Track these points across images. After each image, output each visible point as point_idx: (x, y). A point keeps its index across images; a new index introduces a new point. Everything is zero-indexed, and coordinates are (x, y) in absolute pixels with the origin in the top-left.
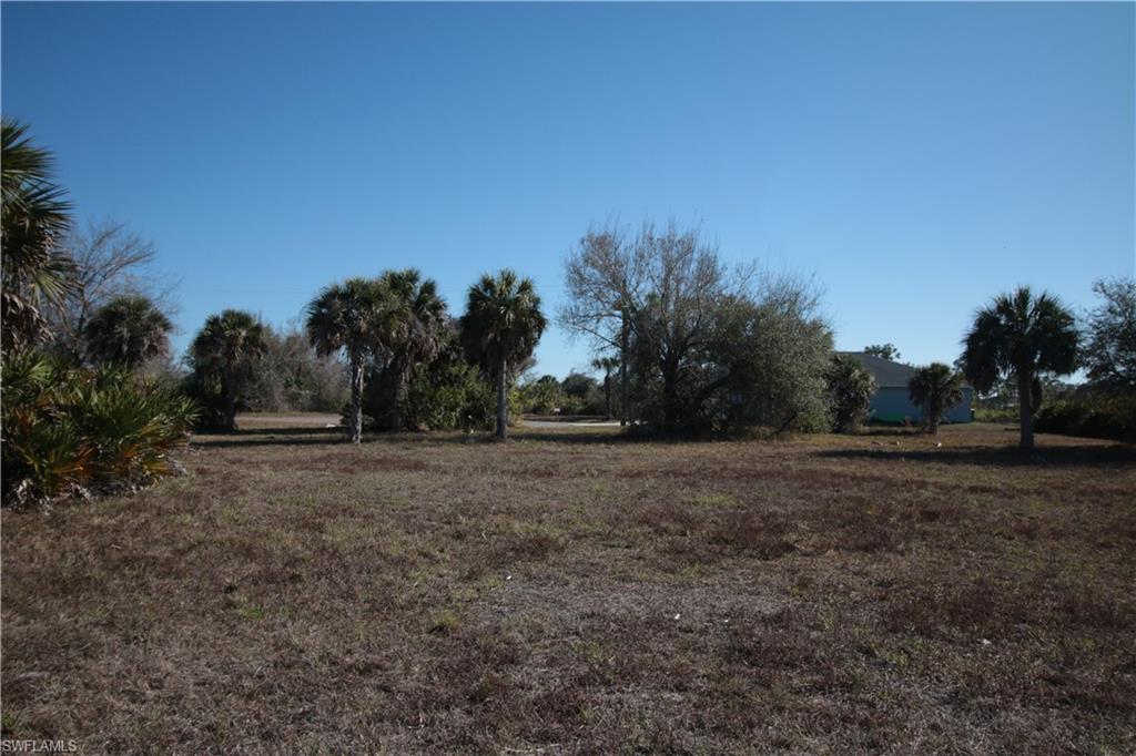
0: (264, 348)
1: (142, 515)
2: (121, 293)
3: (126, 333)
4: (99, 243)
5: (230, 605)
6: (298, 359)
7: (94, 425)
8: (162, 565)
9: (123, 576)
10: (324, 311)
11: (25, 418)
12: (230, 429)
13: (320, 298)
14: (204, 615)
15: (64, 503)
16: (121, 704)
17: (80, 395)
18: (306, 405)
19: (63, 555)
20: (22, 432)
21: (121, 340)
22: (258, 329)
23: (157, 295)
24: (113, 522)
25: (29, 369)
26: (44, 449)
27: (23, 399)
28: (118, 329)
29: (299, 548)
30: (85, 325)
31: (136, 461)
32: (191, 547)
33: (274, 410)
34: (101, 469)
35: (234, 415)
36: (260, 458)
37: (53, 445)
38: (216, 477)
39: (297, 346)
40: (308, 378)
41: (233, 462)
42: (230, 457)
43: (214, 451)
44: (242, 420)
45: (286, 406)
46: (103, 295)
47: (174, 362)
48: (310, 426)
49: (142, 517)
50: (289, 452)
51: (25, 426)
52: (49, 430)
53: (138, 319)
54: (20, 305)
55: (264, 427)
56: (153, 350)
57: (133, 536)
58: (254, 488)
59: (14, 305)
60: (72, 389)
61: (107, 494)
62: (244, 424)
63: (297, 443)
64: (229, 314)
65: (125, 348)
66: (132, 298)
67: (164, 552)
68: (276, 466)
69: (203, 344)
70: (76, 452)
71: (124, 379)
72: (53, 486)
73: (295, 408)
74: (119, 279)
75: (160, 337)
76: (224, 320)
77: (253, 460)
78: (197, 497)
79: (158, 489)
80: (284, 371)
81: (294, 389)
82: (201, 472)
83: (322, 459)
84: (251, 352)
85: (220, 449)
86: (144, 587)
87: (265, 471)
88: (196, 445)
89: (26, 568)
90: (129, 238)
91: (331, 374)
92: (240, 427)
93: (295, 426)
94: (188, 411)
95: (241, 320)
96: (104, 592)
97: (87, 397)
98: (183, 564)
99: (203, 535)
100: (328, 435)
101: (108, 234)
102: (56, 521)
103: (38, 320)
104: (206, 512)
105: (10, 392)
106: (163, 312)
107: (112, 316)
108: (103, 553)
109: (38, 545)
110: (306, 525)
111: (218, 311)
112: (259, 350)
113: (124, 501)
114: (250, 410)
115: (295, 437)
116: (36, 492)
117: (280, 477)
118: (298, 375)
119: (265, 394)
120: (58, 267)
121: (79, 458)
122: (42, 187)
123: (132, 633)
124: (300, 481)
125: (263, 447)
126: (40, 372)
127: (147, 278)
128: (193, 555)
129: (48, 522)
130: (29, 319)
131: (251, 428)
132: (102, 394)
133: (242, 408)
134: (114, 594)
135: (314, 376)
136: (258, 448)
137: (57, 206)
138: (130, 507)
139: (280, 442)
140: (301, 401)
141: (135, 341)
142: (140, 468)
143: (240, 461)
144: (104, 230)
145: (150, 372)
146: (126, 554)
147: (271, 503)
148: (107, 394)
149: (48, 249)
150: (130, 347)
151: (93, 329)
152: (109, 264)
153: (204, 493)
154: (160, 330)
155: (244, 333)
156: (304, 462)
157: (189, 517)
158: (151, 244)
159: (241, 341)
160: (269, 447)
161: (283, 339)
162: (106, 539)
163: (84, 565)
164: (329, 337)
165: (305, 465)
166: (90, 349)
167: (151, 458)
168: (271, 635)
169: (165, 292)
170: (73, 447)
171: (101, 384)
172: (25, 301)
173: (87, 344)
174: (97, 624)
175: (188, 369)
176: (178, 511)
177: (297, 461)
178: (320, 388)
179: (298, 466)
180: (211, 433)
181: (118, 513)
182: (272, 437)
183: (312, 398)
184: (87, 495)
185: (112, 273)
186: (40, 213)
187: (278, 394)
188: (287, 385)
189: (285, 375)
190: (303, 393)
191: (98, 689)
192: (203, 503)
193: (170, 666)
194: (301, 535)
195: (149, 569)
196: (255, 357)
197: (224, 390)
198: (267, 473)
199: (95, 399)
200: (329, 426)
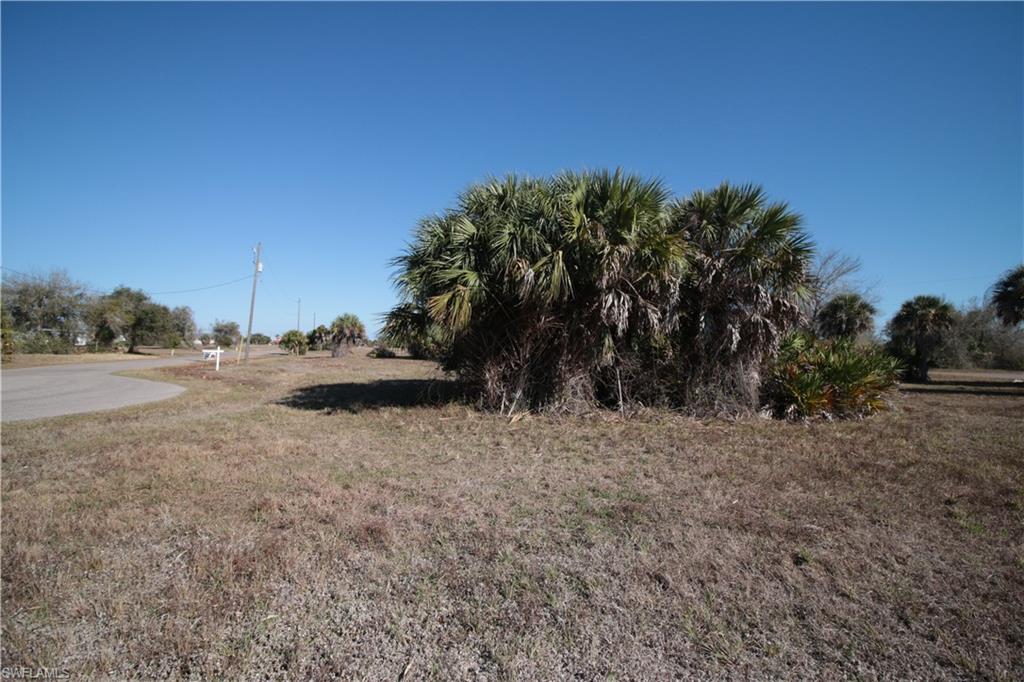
0: (951, 321)
1: (868, 435)
2: (840, 293)
3: (844, 317)
4: (825, 263)
5: (950, 514)
6: (980, 328)
7: (831, 374)
8: (890, 473)
9: (862, 475)
10: (1010, 289)
11: (792, 369)
12: (924, 380)
13: (1005, 279)
14: (929, 517)
15: (816, 421)
16: (876, 566)
17: (823, 355)
18: (990, 363)
19: (821, 453)
20: (791, 377)
21: (841, 322)
22: (945, 308)
23: (864, 291)
24: (849, 437)
25: (792, 342)
26: (803, 388)
27: (790, 358)
28: (839, 315)
29: (1009, 480)
30: (818, 313)
31: (862, 398)
32: (910, 464)
33: (959, 367)
34: (837, 402)
35: (927, 370)
36: (955, 403)
37: (809, 385)
38: (920, 415)
39: (979, 318)
40: (990, 343)
41: (932, 404)
42: (928, 401)
43: (914, 395)
44: (933, 374)
45: (970, 364)
46: (828, 295)
47: (875, 334)
48: (998, 381)
49: (868, 437)
50: (981, 400)
51: (792, 374)
52: (806, 376)
53: (852, 307)
54: (788, 305)
55: (952, 380)
56: (863, 327)
57: (865, 448)
58: (955, 426)
59: (785, 305)
60: (818, 352)
61: (842, 418)
62: (935, 376)
63: (988, 393)
64: (919, 299)
65: (844, 326)
66: (847, 294)
67: (890, 465)
68: (971, 410)
69: (899, 321)
70: (822, 390)
71: (849, 345)
72: (810, 410)
73: (978, 366)
74: (838, 284)
75: (867, 318)
76: (916, 303)
77: (949, 404)
78: (909, 428)
79: (877, 418)
80: (967, 338)
81: (977, 351)
82: (907, 410)
83: (1015, 408)
84: (939, 325)
85: (919, 395)
86: (880, 487)
87: (962, 414)
88: (903, 391)
89: (800, 458)
90: (844, 258)
91: (1013, 339)
92: (933, 379)
93: (981, 380)
94: (896, 367)
95: (931, 302)
96: (851, 483)
97: (827, 357)
98: (906, 476)
99: (918, 456)
100: (1016, 389)
101: (830, 258)
102: (812, 431)
103: (799, 313)
104: (917, 440)
105: (782, 354)
106: (868, 302)
107: (834, 307)
108: (846, 457)
109: (804, 445)
110: (1013, 462)
111: (911, 297)
112: (947, 323)
113: (854, 425)
114: (938, 367)
115: (984, 388)
116: (799, 413)
117: (977, 420)
118: (981, 340)
119: (951, 355)
120: (808, 281)
121: (824, 394)
122: (797, 236)
123: (875, 517)
124: (998, 425)
125: (955, 395)
126: (798, 343)
127: (856, 281)
128: (912, 470)
129: (809, 432)
130: (794, 313)
131: (942, 380)
132: (836, 356)
133: (933, 365)
134: (858, 487)
135: (997, 341)
136: (951, 395)
137: (807, 245)
138: (860, 428)
139: (970, 392)
140: (984, 360)
141: (850, 321)
142: (864, 403)
143: (938, 404)
144: (827, 256)
145: (862, 341)
146: (862, 460)
147: (973, 439)
148: (839, 356)
149: (804, 272)
150: (847, 326)
151: (823, 316)
152: (832, 275)
153: (914, 425)
154: (868, 313)
155: (933, 312)
156: (997, 410)
157: (904, 442)
158: (858, 260)
159: (931, 317)
160: (961, 395)
161: (965, 313)
162: (847, 448)
163: (835, 462)
164: (1016, 309)
165: (998, 412)
166: (822, 328)
167: (872, 397)
168: (996, 549)
169: (869, 289)
170: (821, 388)
171: (834, 349)
172: (790, 302)
173: (819, 326)
174: (849, 504)
175: (887, 339)
176: (895, 436)
177: (990, 408)
178: (1003, 350)
179: (992, 412)
180: (909, 382)
181: (852, 432)
182: (962, 388)
183: (995, 358)
184: (830, 417)
185: (833, 280)
186: (798, 251)
187: (962, 355)
188: (971, 348)
189: (968, 341)
190: (985, 354)
191: (858, 551)
192: (915, 433)
193: (908, 550)
194: (1009, 470)
195: (880, 474)
196: (943, 328)
197: (918, 352)
198: (964, 415)
199: (832, 359)
200: (1016, 381)
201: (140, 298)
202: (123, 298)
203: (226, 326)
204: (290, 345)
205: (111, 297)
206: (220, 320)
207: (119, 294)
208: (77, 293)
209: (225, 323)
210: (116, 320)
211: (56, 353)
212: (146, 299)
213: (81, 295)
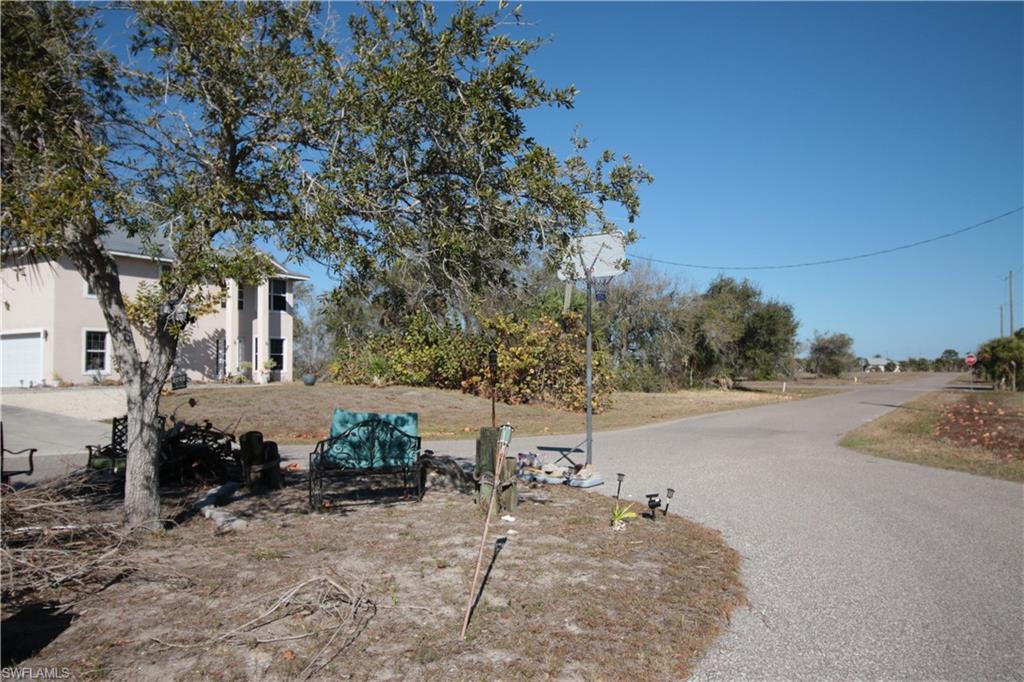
201: (746, 295)
202: (724, 295)
203: (831, 341)
204: (998, 369)
205: (705, 297)
206: (822, 332)
207: (716, 290)
208: (666, 293)
209: (829, 336)
210: (718, 335)
211: (647, 390)
212: (754, 294)
213: (671, 295)
